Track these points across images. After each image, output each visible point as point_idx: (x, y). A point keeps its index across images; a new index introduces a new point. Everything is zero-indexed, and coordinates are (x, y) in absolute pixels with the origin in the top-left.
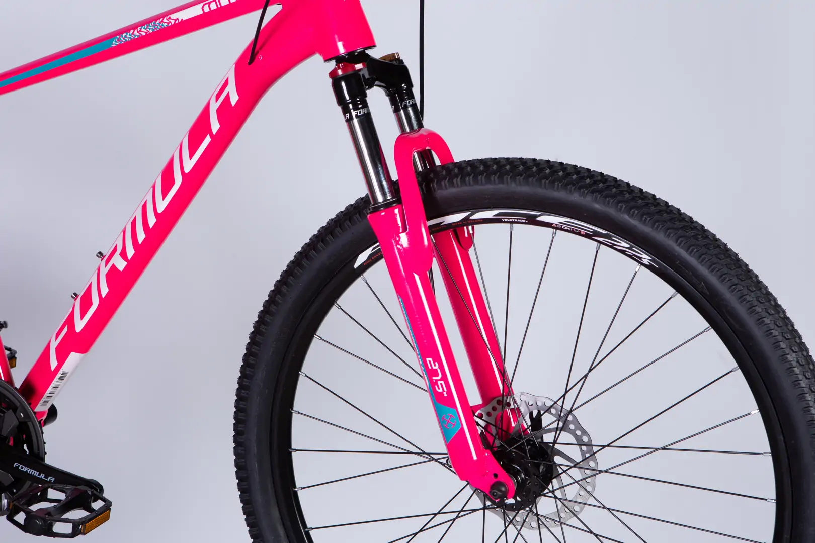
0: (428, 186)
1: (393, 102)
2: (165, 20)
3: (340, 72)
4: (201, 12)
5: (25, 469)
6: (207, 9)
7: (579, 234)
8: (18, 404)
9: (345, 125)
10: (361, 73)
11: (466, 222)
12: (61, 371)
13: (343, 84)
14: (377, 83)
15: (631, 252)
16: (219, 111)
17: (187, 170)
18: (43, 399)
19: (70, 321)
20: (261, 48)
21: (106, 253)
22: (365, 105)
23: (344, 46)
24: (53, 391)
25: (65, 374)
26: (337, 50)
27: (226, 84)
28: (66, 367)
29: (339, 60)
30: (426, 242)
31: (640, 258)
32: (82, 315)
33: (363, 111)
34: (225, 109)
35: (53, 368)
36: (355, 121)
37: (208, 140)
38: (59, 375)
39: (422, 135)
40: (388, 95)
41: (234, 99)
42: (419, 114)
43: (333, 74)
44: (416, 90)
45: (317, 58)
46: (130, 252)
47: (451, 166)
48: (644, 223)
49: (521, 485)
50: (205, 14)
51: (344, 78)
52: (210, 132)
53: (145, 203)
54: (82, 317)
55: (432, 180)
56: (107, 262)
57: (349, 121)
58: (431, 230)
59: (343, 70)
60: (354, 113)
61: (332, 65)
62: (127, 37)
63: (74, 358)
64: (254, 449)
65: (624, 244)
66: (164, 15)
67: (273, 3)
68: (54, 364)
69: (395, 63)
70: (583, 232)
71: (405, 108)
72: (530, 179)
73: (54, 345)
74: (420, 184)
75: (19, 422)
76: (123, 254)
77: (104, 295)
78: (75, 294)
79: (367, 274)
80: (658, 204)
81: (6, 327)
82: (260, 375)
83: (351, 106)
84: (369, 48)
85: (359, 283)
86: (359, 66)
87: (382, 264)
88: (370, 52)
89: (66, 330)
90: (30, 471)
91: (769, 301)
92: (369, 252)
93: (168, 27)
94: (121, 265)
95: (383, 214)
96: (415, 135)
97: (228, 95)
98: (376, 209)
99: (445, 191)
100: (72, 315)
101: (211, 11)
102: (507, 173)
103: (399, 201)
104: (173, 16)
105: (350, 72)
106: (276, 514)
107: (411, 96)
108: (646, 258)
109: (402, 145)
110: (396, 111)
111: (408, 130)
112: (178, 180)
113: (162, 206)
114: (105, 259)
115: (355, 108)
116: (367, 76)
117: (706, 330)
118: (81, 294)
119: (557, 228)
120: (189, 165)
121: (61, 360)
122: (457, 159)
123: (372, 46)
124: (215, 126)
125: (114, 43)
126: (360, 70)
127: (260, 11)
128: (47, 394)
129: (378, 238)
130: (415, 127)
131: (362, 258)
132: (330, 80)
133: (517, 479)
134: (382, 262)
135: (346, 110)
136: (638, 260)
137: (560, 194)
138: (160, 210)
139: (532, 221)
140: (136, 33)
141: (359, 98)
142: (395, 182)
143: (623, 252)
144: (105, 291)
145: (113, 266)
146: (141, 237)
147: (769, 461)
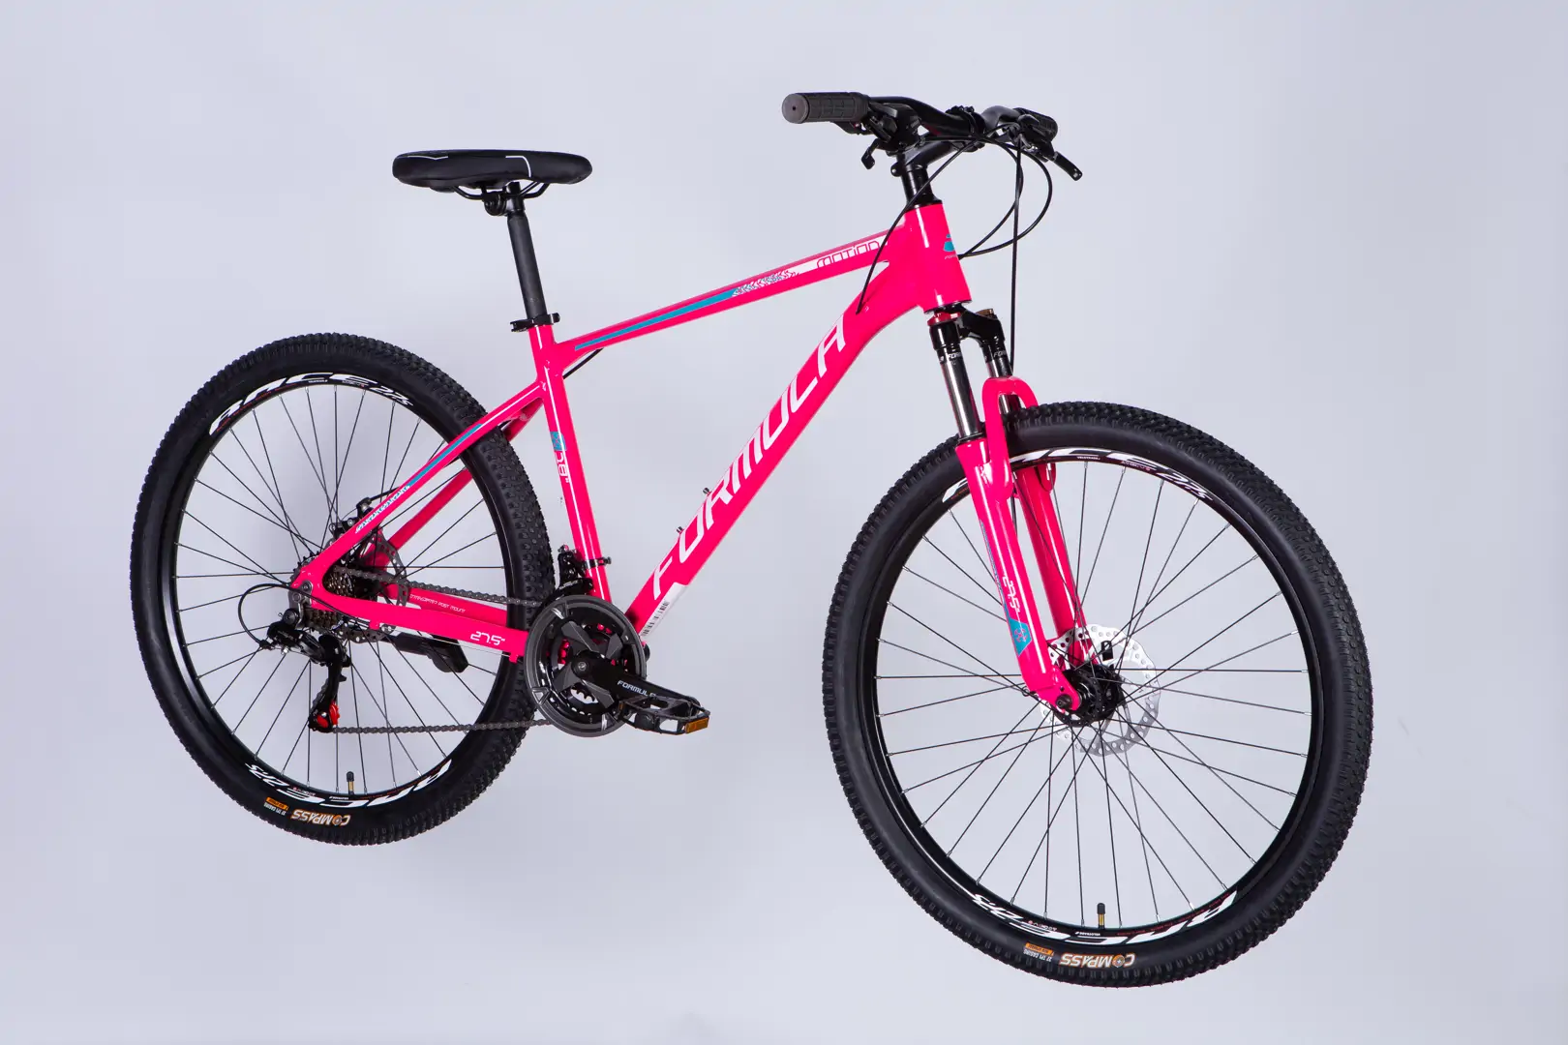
0: (1012, 427)
1: (986, 353)
2: (783, 273)
3: (937, 320)
4: (816, 267)
5: (628, 686)
6: (821, 265)
7: (1144, 470)
8: (624, 627)
9: (940, 367)
10: (956, 322)
11: (1045, 459)
12: (663, 601)
13: (940, 331)
14: (971, 334)
15: (1189, 487)
16: (827, 356)
17: (794, 410)
18: (644, 629)
19: (675, 552)
20: (868, 300)
21: (713, 489)
22: (958, 350)
23: (943, 299)
24: (653, 621)
25: (666, 604)
26: (936, 303)
27: (835, 331)
28: (668, 597)
29: (937, 310)
30: (1007, 479)
31: (1197, 492)
32: (687, 546)
33: (956, 355)
34: (832, 355)
35: (656, 596)
36: (949, 364)
37: (815, 382)
38: (660, 605)
39: (1010, 381)
40: (982, 346)
41: (841, 345)
42: (1009, 365)
43: (931, 322)
44: (1007, 343)
45: (918, 310)
46: (736, 487)
47: (1033, 408)
48: (1199, 458)
49: (1086, 702)
50: (819, 269)
51: (940, 326)
52: (818, 375)
53: (753, 442)
54: (687, 547)
55: (1015, 420)
56: (714, 496)
57: (943, 363)
58: (1014, 467)
59: (940, 318)
60: (948, 356)
61: (932, 315)
62: (748, 288)
63: (676, 587)
64: (840, 671)
65: (1183, 479)
66: (782, 269)
67: (880, 261)
68: (657, 592)
69: (988, 317)
70: (1148, 469)
71: (996, 358)
72: (1102, 420)
73: (659, 575)
74: (1004, 424)
75: (624, 645)
76: (730, 489)
77: (708, 527)
78: (680, 528)
79: (954, 509)
80: (1214, 443)
81: (610, 563)
82: (851, 600)
83: (945, 350)
84: (965, 301)
85: (946, 517)
86: (954, 316)
87: (969, 499)
88: (967, 306)
89: (670, 561)
90: (633, 688)
91: (1299, 519)
92: (956, 486)
93: (785, 280)
94: (727, 498)
95: (969, 446)
96: (1004, 380)
97: (836, 342)
98: (964, 442)
99: (1026, 430)
100: (677, 546)
101: (825, 267)
102: (1082, 414)
103: (984, 436)
104: (791, 270)
105: (946, 321)
106: (858, 736)
107: (1003, 348)
108: (1202, 492)
109: (990, 388)
110: (988, 361)
111: (997, 375)
112: (785, 418)
113: (769, 443)
114: (711, 494)
115: (949, 352)
116: (961, 326)
117: (1254, 558)
118: (685, 528)
119: (1126, 465)
120: (796, 405)
121: (665, 588)
122: (1040, 403)
123: (968, 300)
124: (822, 369)
125: (735, 294)
126: (955, 319)
127: (870, 267)
128: (648, 624)
129: (966, 473)
130: (1005, 373)
131: (950, 492)
132: (929, 328)
133: (1082, 695)
134: (969, 497)
135: (941, 354)
136: (1195, 493)
137: (1129, 434)
138: (767, 447)
139: (1104, 459)
140: (756, 284)
141: (953, 342)
142: (983, 423)
143: (1182, 487)
144: (710, 523)
145: (720, 500)
146: (747, 471)
147: (1305, 677)
